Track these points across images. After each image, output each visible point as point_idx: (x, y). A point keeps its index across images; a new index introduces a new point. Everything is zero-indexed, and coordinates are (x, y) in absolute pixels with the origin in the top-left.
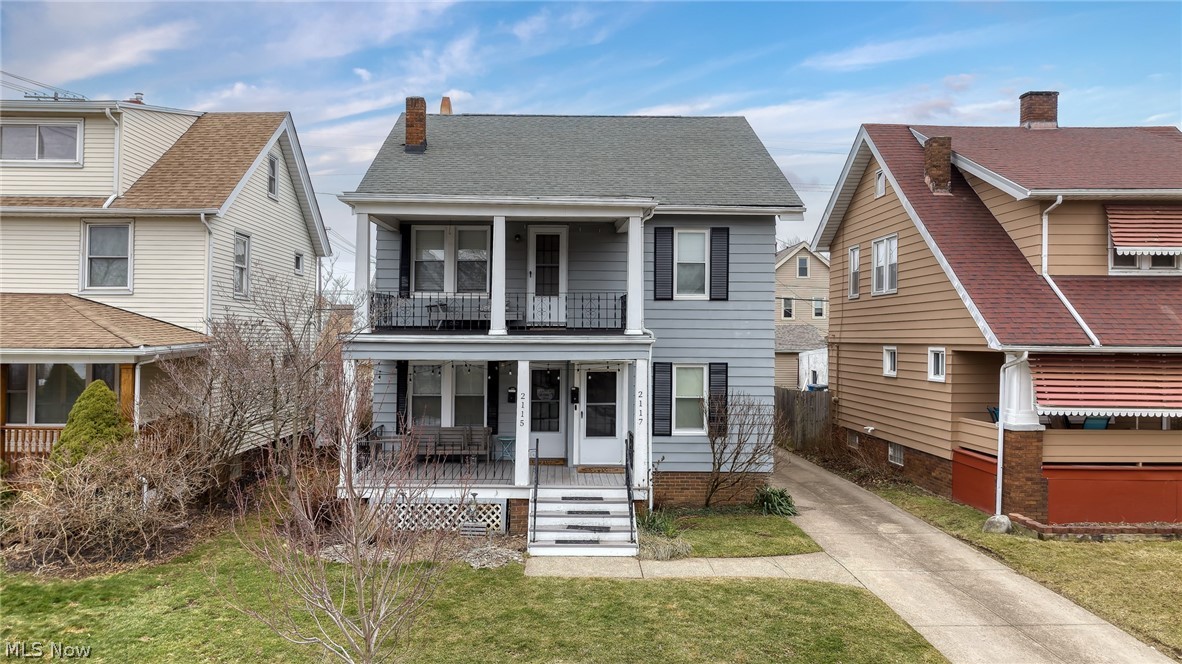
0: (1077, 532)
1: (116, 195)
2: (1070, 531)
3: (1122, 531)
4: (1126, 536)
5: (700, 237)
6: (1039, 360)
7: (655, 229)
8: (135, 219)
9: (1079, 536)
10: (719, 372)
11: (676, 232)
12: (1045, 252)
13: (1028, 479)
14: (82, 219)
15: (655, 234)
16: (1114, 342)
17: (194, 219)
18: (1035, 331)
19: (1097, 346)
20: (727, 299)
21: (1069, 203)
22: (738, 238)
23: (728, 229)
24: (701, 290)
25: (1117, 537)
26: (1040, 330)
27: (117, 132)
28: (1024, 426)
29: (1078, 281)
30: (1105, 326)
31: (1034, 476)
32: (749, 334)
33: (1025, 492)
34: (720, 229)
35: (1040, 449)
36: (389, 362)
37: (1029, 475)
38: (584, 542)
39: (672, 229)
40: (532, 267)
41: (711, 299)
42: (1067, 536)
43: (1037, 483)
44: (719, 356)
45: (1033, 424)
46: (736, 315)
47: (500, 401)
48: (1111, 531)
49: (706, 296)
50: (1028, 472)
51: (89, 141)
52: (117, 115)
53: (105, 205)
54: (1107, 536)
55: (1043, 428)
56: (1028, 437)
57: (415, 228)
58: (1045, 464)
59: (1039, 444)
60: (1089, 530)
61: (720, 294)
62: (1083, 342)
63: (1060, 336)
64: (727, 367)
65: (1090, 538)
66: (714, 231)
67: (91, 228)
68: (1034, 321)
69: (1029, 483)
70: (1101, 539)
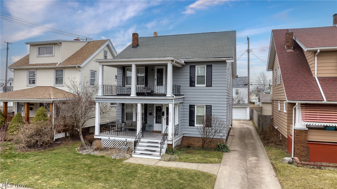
0: (311, 165)
1: (60, 63)
2: (308, 164)
3: (329, 166)
4: (330, 168)
5: (203, 68)
6: (305, 106)
7: (190, 66)
8: (64, 68)
9: (312, 167)
10: (209, 108)
11: (196, 67)
12: (316, 69)
13: (302, 146)
14: (54, 68)
15: (190, 67)
16: (332, 100)
17: (75, 67)
18: (302, 96)
19: (325, 101)
20: (211, 86)
21: (322, 52)
22: (215, 68)
23: (212, 65)
24: (204, 84)
25: (327, 168)
26: (304, 96)
27: (61, 47)
28: (299, 128)
29: (328, 79)
30: (332, 94)
31: (304, 145)
32: (218, 96)
33: (300, 150)
34: (209, 65)
35: (307, 136)
36: (120, 104)
37: (302, 145)
38: (148, 154)
39: (195, 66)
40: (156, 78)
41: (207, 86)
42: (307, 166)
43: (305, 148)
44: (209, 103)
45: (304, 128)
46: (214, 91)
47: (147, 115)
48: (324, 166)
49: (205, 85)
50: (301, 144)
51: (56, 50)
52: (61, 43)
53: (57, 65)
54: (322, 167)
55: (307, 129)
56: (302, 132)
57: (126, 68)
58: (308, 141)
59: (306, 134)
60: (316, 165)
61: (209, 85)
62: (320, 100)
63: (312, 98)
64: (211, 106)
65: (316, 167)
66: (207, 66)
67: (56, 71)
68: (304, 92)
69: (302, 147)
70: (320, 168)
